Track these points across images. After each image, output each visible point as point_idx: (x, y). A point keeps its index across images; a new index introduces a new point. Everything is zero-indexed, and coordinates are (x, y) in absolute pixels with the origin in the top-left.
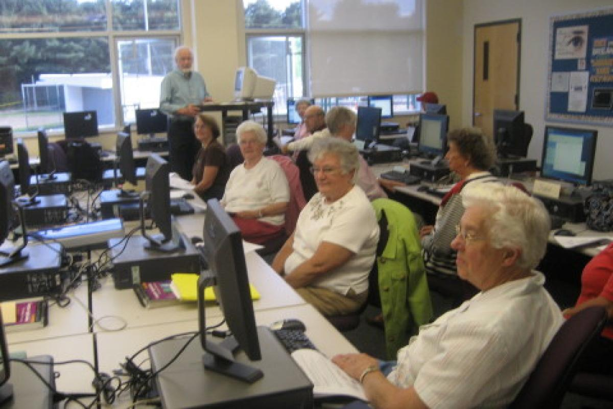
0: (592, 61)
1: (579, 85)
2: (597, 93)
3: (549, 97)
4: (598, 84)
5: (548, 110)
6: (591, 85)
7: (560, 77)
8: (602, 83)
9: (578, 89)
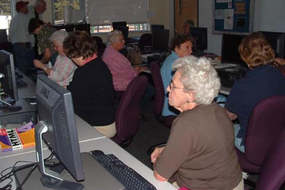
0: (235, 4)
1: (229, 16)
2: (238, 20)
3: (214, 22)
4: (238, 16)
5: (214, 29)
6: (235, 16)
7: (219, 12)
8: (241, 15)
9: (229, 18)
